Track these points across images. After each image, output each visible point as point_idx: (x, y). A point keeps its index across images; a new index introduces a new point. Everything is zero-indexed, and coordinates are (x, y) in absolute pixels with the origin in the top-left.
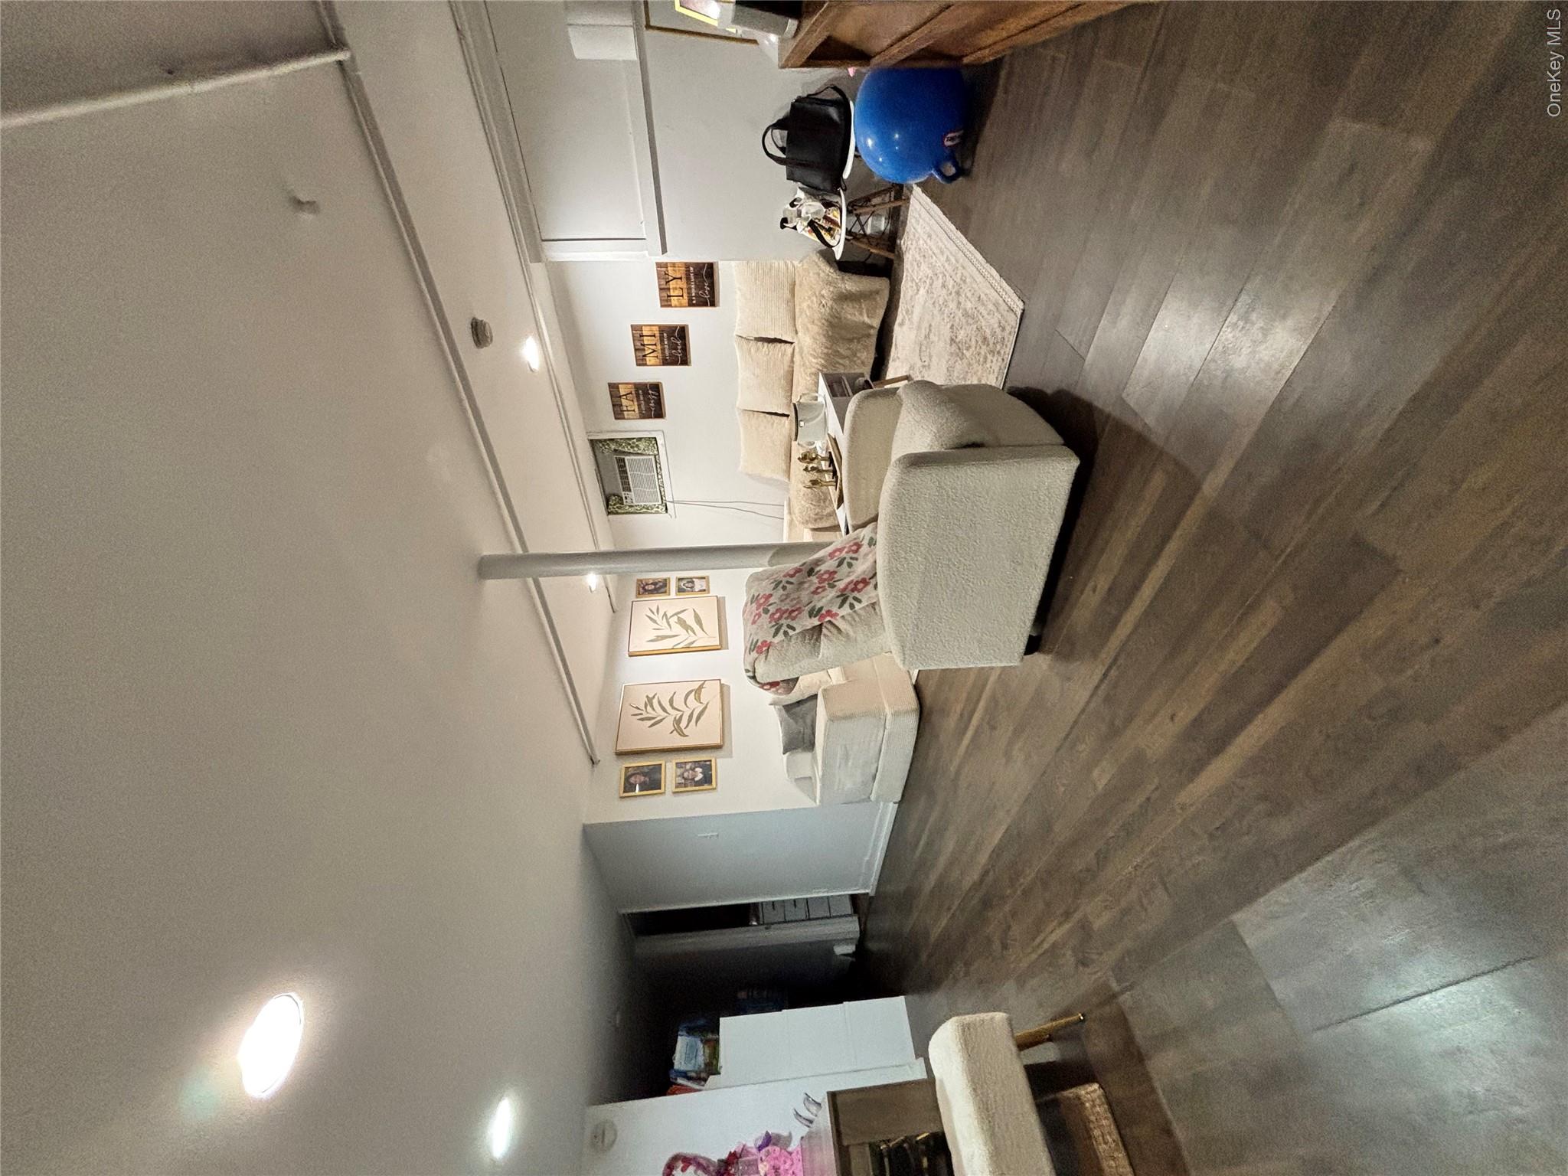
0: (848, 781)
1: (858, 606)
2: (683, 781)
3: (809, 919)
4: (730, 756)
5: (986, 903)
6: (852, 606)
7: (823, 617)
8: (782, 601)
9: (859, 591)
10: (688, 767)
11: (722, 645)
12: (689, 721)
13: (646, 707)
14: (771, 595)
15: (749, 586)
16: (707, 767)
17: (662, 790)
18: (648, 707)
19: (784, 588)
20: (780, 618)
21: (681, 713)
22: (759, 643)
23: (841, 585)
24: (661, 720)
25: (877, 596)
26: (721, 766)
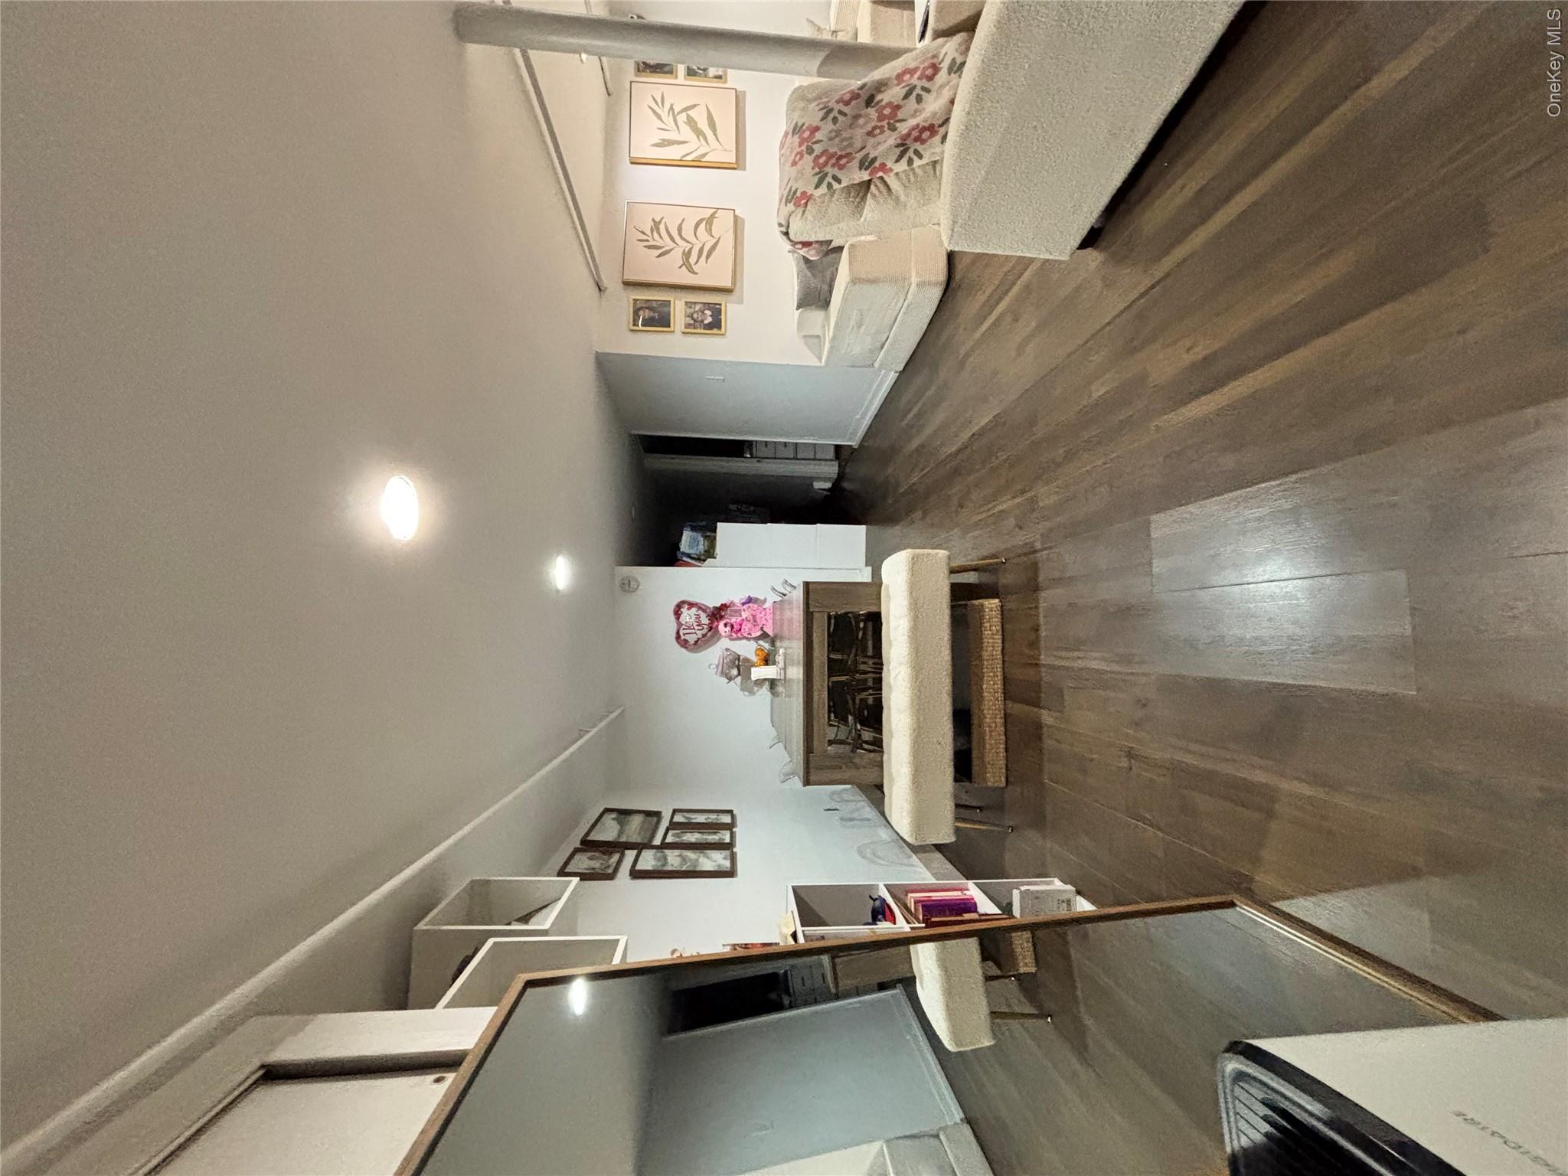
0: (857, 346)
1: (917, 162)
2: (692, 322)
3: (797, 459)
4: (741, 302)
5: (956, 472)
6: (910, 162)
7: (876, 170)
8: (831, 139)
9: (923, 142)
10: (698, 307)
11: (738, 164)
12: (700, 256)
13: (652, 232)
14: (817, 129)
15: (791, 109)
16: (717, 312)
17: (672, 329)
18: (655, 233)
19: (835, 120)
20: (826, 164)
21: (690, 246)
22: (798, 194)
23: (903, 128)
24: (671, 250)
25: (943, 152)
26: (732, 312)
